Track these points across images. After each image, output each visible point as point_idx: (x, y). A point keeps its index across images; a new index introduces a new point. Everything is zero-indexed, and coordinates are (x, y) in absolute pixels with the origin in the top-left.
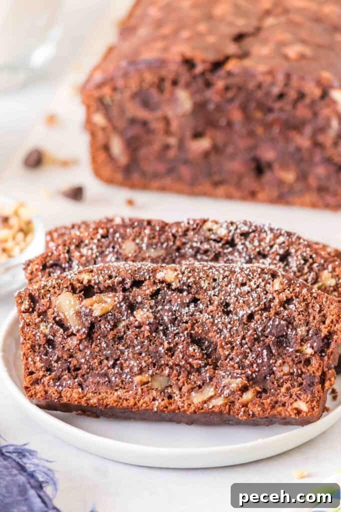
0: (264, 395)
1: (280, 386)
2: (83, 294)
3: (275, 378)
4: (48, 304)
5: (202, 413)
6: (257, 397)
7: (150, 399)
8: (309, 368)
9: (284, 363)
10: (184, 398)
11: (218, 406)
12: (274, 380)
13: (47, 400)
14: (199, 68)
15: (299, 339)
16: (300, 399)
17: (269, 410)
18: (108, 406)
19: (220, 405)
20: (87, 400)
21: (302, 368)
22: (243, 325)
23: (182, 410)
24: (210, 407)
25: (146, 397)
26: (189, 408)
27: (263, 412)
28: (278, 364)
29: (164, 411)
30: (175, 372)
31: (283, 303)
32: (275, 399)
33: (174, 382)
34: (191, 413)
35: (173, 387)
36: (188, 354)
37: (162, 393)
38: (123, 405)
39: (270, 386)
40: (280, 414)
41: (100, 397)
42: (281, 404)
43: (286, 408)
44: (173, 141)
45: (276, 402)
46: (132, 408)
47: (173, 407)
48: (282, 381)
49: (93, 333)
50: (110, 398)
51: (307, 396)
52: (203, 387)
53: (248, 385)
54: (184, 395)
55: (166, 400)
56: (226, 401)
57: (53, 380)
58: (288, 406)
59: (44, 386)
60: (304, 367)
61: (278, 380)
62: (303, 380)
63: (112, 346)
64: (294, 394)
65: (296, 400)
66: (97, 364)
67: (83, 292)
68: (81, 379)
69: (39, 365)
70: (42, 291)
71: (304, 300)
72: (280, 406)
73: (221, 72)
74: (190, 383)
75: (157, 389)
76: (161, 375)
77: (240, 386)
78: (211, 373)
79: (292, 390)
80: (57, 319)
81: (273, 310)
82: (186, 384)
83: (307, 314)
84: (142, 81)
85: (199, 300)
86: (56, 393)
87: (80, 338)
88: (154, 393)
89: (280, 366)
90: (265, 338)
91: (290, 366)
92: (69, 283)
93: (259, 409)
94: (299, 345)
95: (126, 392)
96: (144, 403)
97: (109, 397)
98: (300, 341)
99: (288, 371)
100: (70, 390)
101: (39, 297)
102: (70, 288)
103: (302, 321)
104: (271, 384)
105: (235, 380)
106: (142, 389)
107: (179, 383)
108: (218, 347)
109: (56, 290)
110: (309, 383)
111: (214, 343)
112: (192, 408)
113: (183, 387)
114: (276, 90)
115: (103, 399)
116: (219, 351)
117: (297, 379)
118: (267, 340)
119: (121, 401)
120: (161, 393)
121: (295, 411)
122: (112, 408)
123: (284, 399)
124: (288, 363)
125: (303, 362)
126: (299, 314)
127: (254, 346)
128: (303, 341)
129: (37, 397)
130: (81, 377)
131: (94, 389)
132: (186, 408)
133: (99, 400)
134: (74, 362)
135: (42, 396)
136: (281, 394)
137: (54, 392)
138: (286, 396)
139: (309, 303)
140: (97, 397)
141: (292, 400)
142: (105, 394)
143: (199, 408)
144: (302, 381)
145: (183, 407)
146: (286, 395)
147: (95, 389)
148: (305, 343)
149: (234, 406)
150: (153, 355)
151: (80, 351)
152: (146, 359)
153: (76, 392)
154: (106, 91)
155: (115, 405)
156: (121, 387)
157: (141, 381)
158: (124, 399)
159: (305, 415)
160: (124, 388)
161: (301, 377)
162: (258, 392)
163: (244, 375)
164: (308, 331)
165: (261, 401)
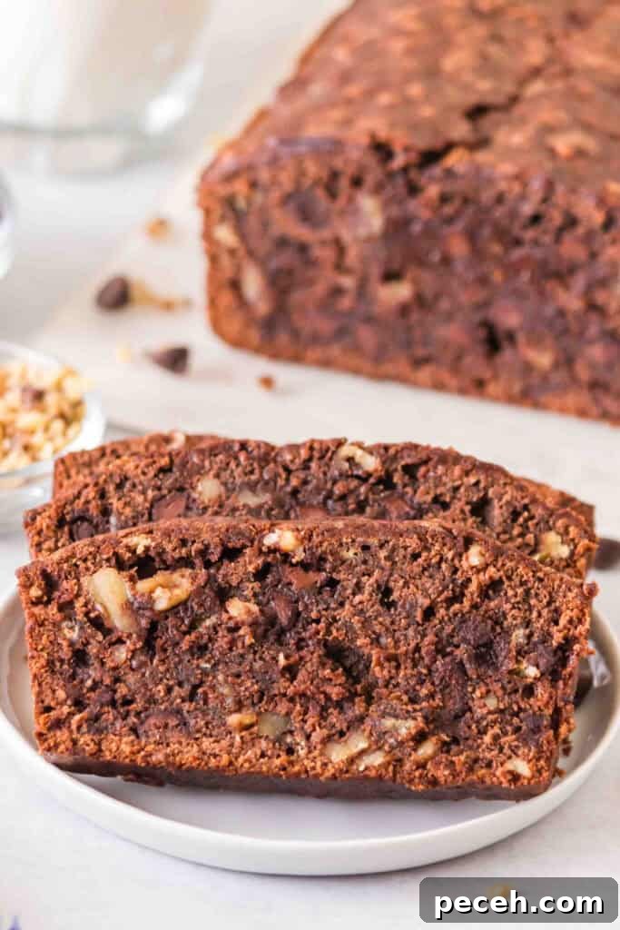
0: (454, 748)
1: (482, 732)
2: (137, 571)
3: (472, 718)
4: (76, 588)
5: (348, 778)
6: (442, 752)
7: (256, 755)
8: (532, 701)
9: (488, 692)
10: (316, 753)
11: (374, 767)
12: (471, 722)
13: (77, 757)
14: (399, 161)
15: (514, 650)
16: (517, 755)
17: (464, 774)
18: (184, 767)
19: (379, 765)
20: (146, 756)
21: (520, 700)
22: (415, 626)
23: (311, 773)
24: (362, 768)
25: (250, 752)
26: (323, 770)
27: (454, 778)
28: (478, 693)
29: (281, 776)
30: (298, 707)
31: (484, 588)
32: (473, 756)
33: (298, 725)
34: (327, 778)
35: (295, 733)
36: (320, 676)
37: (277, 744)
38: (210, 765)
39: (465, 732)
40: (483, 782)
41: (168, 750)
42: (483, 765)
43: (492, 771)
44: (348, 282)
45: (476, 760)
46: (224, 771)
47: (297, 768)
48: (484, 723)
49: (155, 639)
50: (187, 752)
51: (530, 750)
52: (348, 734)
53: (427, 730)
54: (315, 748)
55: (284, 757)
56: (388, 758)
57: (86, 721)
58: (497, 767)
59: (71, 732)
60: (523, 700)
61: (478, 722)
62: (521, 722)
63: (189, 661)
64: (506, 747)
65: (510, 758)
66: (162, 694)
67: (136, 568)
68: (135, 720)
69: (61, 694)
70: (65, 566)
71: (522, 584)
72: (482, 767)
73: (437, 171)
74: (325, 727)
75: (267, 737)
76: (273, 712)
77: (413, 731)
78: (362, 709)
79: (503, 740)
80: (92, 615)
81: (467, 600)
82: (317, 728)
83: (526, 607)
84: (302, 173)
85: (338, 582)
86: (92, 745)
87: (132, 647)
88: (264, 744)
89: (482, 697)
90: (453, 649)
91: (498, 697)
92: (111, 553)
93: (447, 772)
94: (514, 661)
95: (215, 742)
96: (246, 761)
97: (185, 750)
98: (514, 653)
99: (496, 706)
100: (117, 738)
101: (60, 577)
102: (113, 561)
103: (519, 621)
104: (466, 729)
105: (404, 721)
106: (242, 738)
107: (306, 727)
108: (373, 665)
109: (89, 564)
110: (532, 726)
111: (365, 657)
112: (330, 771)
113: (314, 734)
114: (527, 209)
115: (173, 755)
116: (374, 672)
117: (512, 719)
118: (457, 652)
119: (206, 757)
120: (274, 744)
121: (509, 777)
122: (190, 769)
123: (488, 755)
124: (495, 693)
125: (520, 691)
126: (513, 608)
127: (435, 661)
128: (521, 653)
129: (59, 750)
130: (135, 716)
131: (158, 737)
132: (319, 770)
133: (167, 756)
134: (122, 690)
135: (67, 749)
136: (484, 746)
137: (89, 742)
138: (492, 750)
139: (530, 589)
140: (164, 751)
141: (502, 757)
142: (177, 746)
143: (341, 770)
144: (520, 724)
145: (314, 768)
146: (493, 748)
147: (160, 737)
148: (524, 657)
149: (401, 766)
150: (259, 677)
151: (133, 670)
152: (249, 684)
153: (126, 743)
154: (240, 187)
155: (194, 764)
156: (205, 734)
157: (240, 724)
158: (211, 755)
159: (526, 782)
160: (211, 736)
161: (518, 716)
162: (444, 743)
163: (420, 714)
164: (529, 636)
165: (450, 758)
